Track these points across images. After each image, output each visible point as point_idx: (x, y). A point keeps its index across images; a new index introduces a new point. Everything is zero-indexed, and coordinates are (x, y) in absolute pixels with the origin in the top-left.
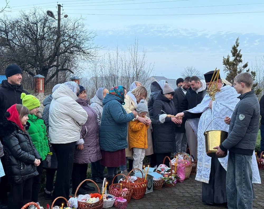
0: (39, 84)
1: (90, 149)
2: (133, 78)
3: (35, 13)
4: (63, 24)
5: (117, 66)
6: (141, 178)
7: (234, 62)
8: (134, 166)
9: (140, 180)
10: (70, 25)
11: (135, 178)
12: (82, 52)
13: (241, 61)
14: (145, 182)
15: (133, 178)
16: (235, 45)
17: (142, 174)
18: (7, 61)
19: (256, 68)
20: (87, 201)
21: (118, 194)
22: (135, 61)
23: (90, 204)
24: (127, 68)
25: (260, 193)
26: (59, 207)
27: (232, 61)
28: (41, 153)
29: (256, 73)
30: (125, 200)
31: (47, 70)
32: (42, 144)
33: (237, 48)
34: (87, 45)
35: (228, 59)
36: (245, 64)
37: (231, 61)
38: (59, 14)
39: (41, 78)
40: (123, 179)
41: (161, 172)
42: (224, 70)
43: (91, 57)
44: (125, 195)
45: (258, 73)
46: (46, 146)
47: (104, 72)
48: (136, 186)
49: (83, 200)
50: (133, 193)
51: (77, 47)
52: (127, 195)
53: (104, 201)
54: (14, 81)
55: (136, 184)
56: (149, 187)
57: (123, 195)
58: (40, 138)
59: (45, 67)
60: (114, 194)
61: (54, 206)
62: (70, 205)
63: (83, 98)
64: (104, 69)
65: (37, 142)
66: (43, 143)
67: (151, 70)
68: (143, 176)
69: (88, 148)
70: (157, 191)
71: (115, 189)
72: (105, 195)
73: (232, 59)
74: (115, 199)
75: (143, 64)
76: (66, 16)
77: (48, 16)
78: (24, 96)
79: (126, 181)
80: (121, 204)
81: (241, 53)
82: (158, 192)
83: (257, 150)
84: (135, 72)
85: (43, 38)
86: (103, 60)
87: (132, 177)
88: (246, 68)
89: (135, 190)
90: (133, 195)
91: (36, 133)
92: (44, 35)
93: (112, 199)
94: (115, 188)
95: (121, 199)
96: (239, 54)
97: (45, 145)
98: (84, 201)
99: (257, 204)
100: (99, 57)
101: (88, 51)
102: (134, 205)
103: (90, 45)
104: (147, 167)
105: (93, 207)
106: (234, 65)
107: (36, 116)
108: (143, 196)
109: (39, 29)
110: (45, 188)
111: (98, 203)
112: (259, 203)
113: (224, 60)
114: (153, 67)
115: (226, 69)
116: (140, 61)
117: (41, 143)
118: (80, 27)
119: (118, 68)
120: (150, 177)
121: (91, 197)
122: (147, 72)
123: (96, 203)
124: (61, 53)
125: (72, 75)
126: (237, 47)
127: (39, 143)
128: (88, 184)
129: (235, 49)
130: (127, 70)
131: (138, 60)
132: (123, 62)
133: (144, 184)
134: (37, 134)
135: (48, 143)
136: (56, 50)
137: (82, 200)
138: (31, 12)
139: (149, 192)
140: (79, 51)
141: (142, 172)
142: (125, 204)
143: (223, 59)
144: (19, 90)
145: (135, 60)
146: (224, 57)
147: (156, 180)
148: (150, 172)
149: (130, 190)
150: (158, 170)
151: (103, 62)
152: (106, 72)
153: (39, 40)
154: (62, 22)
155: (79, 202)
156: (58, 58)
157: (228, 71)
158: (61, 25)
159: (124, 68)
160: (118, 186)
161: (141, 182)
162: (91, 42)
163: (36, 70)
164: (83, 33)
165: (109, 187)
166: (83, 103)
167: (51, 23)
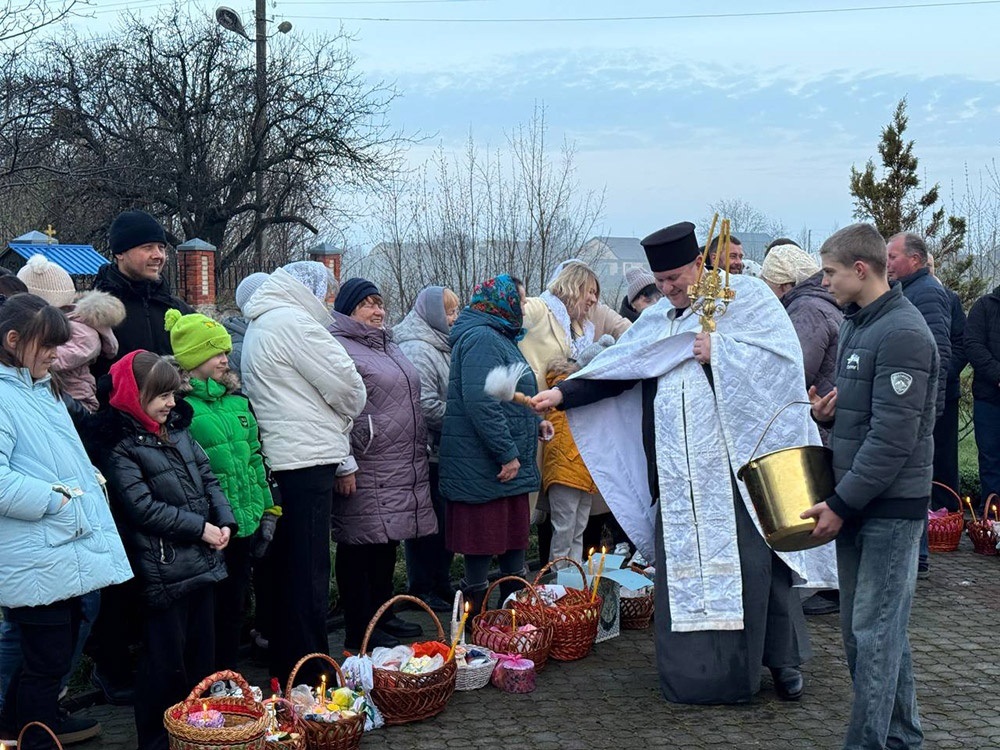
0: (197, 273)
1: (386, 495)
2: (530, 247)
3: (174, 20)
4: (276, 57)
5: (470, 205)
6: (581, 589)
7: (890, 186)
8: (553, 550)
9: (576, 597)
10: (301, 62)
11: (558, 590)
12: (346, 156)
13: (913, 182)
14: (592, 601)
15: (552, 590)
16: (894, 125)
17: (584, 577)
18: (77, 192)
19: (966, 204)
20: (402, 667)
21: (505, 645)
22: (536, 185)
23: (413, 677)
24: (506, 210)
25: (983, 633)
26: (311, 688)
27: (885, 181)
28: (240, 512)
29: (967, 222)
30: (530, 664)
31: (224, 221)
32: (243, 482)
33: (902, 137)
34: (363, 131)
35: (869, 176)
36: (928, 192)
37: (880, 182)
38: (261, 21)
39: (205, 252)
40: (517, 596)
41: (645, 570)
42: (855, 216)
43: (380, 173)
44: (528, 647)
45: (976, 220)
46: (256, 485)
47: (424, 224)
48: (564, 618)
49: (389, 664)
50: (554, 642)
51: (327, 140)
52: (534, 646)
53: (459, 667)
54: (135, 267)
55: (564, 611)
56: (608, 618)
57: (520, 648)
58: (237, 461)
59: (215, 212)
60: (490, 644)
61: (294, 686)
62: (346, 681)
63: (369, 323)
64: (424, 217)
65: (227, 473)
66: (245, 477)
67: (593, 214)
68: (585, 582)
69: (379, 490)
70: (634, 632)
71: (492, 629)
72: (461, 649)
73: (882, 174)
74: (494, 662)
75: (566, 194)
76: (285, 28)
77: (222, 28)
78: (176, 320)
79: (529, 600)
80: (516, 677)
81: (914, 154)
82: (638, 636)
83: (973, 491)
84: (535, 226)
85: (206, 108)
86: (421, 183)
87: (549, 587)
88: (932, 206)
89: (561, 631)
90: (553, 647)
91: (223, 442)
92: (209, 95)
93: (485, 662)
94: (492, 625)
95: (516, 662)
96: (906, 157)
97: (252, 484)
98: (391, 668)
99: (972, 668)
100: (406, 175)
101: (369, 152)
102: (558, 681)
103: (373, 130)
104: (601, 552)
105: (423, 686)
106: (889, 195)
107: (221, 383)
108: (588, 651)
109: (189, 74)
110: (253, 630)
111: (440, 672)
112: (979, 666)
113: (854, 178)
114: (599, 204)
115: (860, 211)
116: (551, 184)
117: (239, 477)
118: (337, 66)
119: (475, 211)
120: (608, 586)
121: (413, 653)
122: (579, 223)
123: (434, 673)
124: (271, 162)
125: (308, 240)
126: (900, 132)
127: (232, 479)
128: (397, 615)
129: (894, 140)
130: (505, 218)
131: (546, 182)
132: (492, 189)
133: (590, 609)
134: (226, 448)
135: (265, 475)
136: (256, 148)
137: (384, 665)
138: (160, 14)
139: (605, 638)
140: (336, 153)
141: (581, 570)
142: (528, 675)
143: (851, 174)
144: (159, 298)
145: (536, 180)
146: (856, 170)
147: (629, 597)
148: (609, 570)
149: (546, 631)
150: (635, 564)
151: (421, 190)
152: (432, 226)
153: (191, 115)
154: (273, 50)
155: (375, 672)
156: (259, 178)
157: (868, 216)
158: (269, 61)
159: (496, 212)
160: (501, 616)
161: (578, 603)
162: (377, 120)
163: (184, 224)
164: (349, 89)
165: (473, 621)
166: (366, 337)
167: (234, 52)
